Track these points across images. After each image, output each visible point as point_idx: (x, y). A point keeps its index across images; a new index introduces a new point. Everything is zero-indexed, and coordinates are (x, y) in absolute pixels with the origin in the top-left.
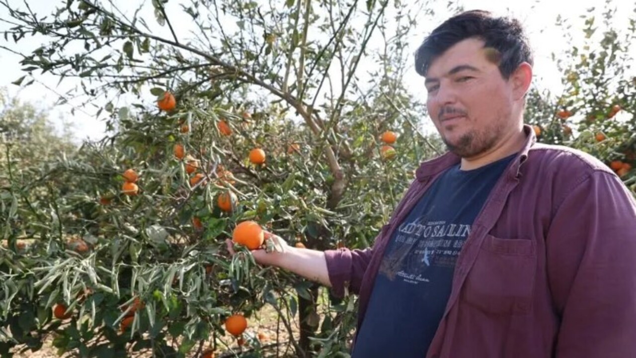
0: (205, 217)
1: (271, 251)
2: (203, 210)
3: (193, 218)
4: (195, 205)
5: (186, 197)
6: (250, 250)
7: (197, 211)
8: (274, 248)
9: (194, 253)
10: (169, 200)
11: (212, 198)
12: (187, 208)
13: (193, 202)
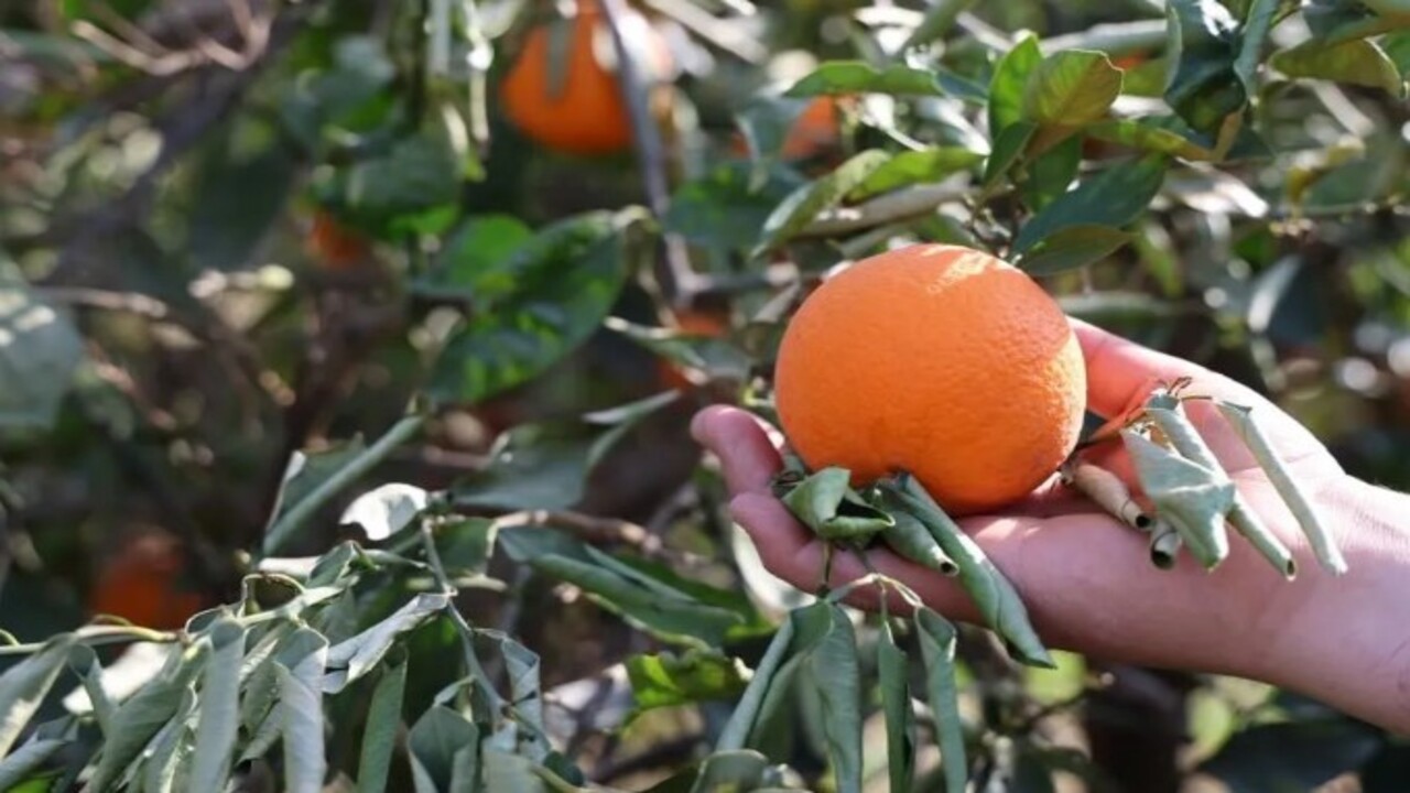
0: (420, 208)
1: (1196, 555)
2: (403, 151)
3: (304, 217)
4: (320, 116)
5: (237, 42)
6: (970, 513)
7: (341, 159)
8: (1234, 518)
9: (392, 508)
10: (89, 73)
11: (481, 58)
12: (249, 138)
13: (302, 87)
